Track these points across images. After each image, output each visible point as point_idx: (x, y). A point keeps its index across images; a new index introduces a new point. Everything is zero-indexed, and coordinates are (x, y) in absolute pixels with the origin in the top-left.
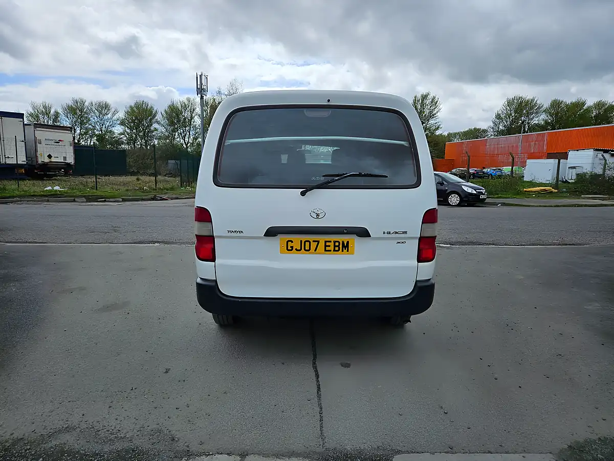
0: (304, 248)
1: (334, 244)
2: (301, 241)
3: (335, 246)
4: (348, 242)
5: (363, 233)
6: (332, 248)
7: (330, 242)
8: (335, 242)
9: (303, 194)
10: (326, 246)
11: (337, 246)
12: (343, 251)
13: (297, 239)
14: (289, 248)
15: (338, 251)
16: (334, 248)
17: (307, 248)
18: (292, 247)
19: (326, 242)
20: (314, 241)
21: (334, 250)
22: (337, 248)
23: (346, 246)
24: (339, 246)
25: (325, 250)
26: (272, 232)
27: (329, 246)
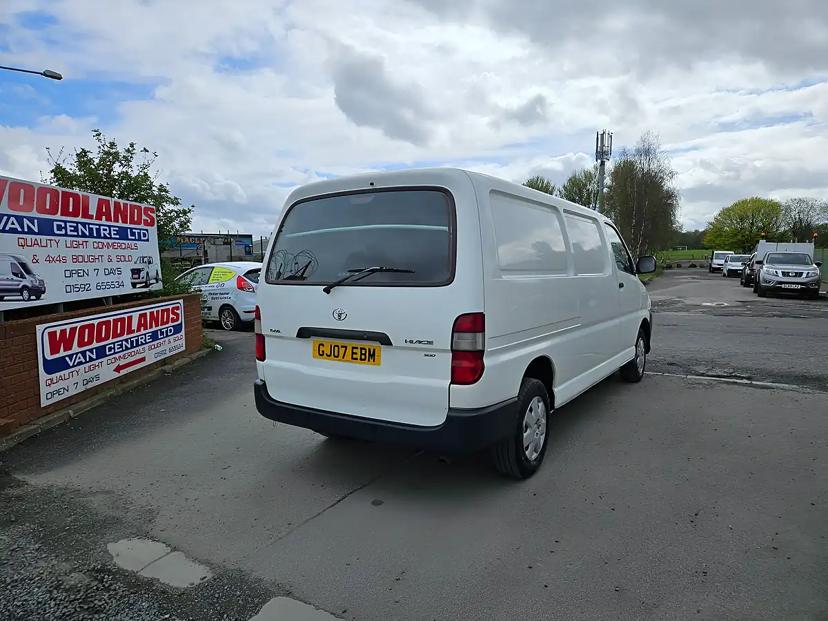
0: (334, 355)
1: (361, 352)
2: (331, 346)
3: (361, 354)
4: (374, 350)
5: (384, 340)
6: (358, 356)
7: (357, 348)
8: (362, 349)
9: (327, 291)
10: (353, 353)
11: (363, 354)
12: (369, 361)
13: (329, 342)
14: (321, 353)
15: (364, 360)
16: (361, 356)
17: (336, 354)
18: (323, 352)
19: (353, 348)
20: (342, 347)
21: (361, 359)
22: (363, 357)
23: (372, 356)
24: (365, 354)
25: (352, 358)
26: (304, 333)
27: (356, 354)
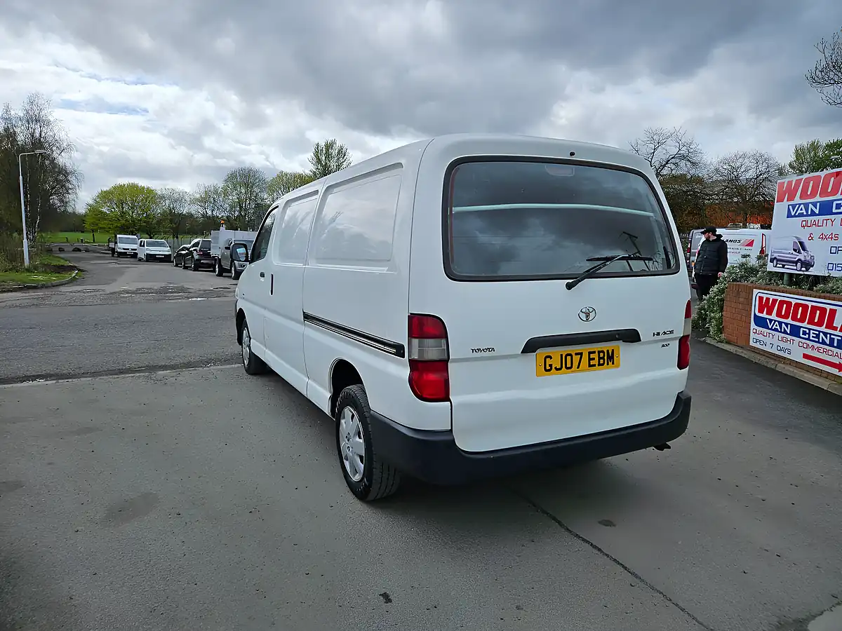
0: (566, 365)
1: (599, 355)
2: (562, 355)
3: (600, 358)
4: (613, 350)
5: (631, 336)
6: (595, 362)
7: (594, 352)
8: (599, 352)
9: (569, 287)
10: (590, 359)
12: (608, 364)
13: (557, 352)
14: (548, 368)
15: (603, 364)
16: (599, 362)
17: (569, 365)
18: (551, 366)
19: (590, 353)
20: (576, 354)
21: (599, 365)
22: (602, 361)
23: (611, 358)
24: (603, 358)
25: (590, 366)
26: (532, 346)
27: (593, 359)
